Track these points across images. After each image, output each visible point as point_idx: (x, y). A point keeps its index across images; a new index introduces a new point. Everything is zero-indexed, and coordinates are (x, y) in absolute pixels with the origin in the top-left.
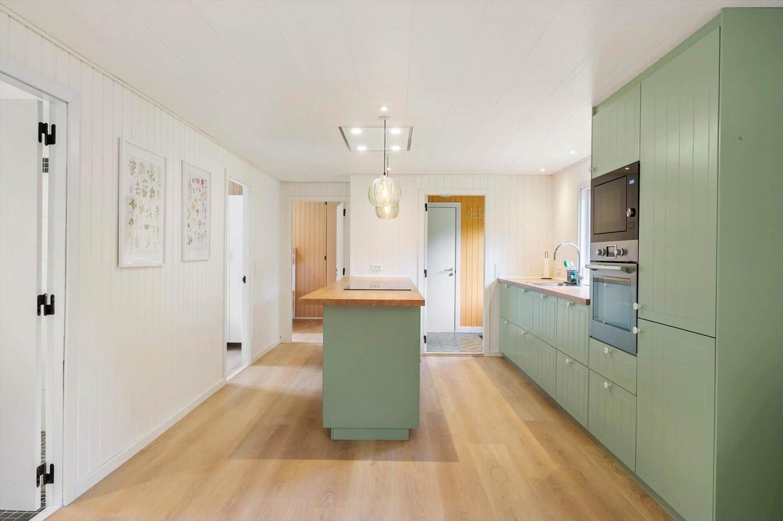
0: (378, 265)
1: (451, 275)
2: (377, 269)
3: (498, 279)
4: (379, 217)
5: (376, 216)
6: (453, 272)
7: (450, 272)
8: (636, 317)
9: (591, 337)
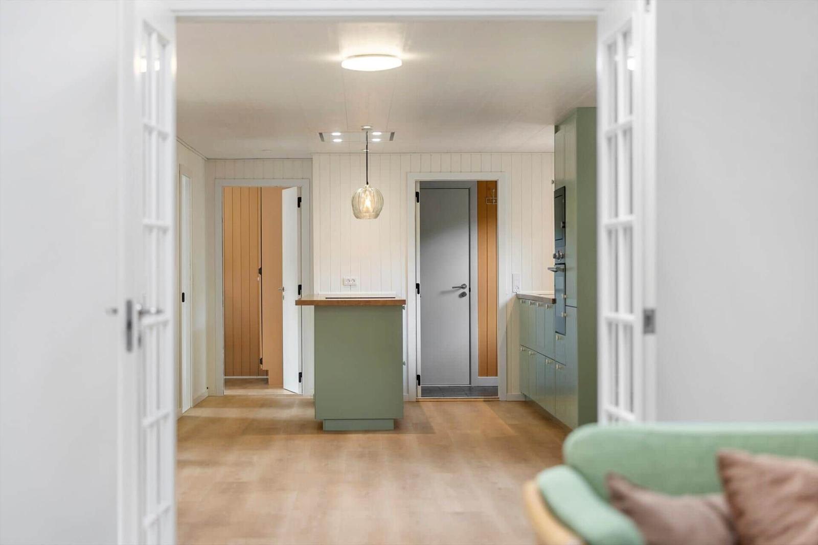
0: (353, 277)
1: (463, 295)
2: (350, 284)
3: (517, 294)
4: (357, 217)
5: (354, 217)
6: (467, 290)
7: (462, 291)
8: (564, 305)
9: (556, 332)
